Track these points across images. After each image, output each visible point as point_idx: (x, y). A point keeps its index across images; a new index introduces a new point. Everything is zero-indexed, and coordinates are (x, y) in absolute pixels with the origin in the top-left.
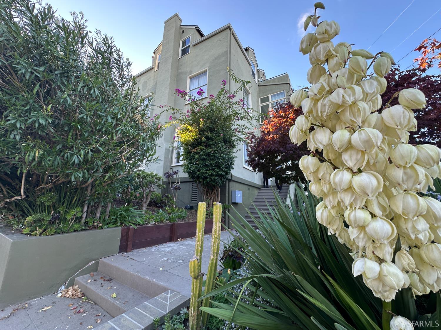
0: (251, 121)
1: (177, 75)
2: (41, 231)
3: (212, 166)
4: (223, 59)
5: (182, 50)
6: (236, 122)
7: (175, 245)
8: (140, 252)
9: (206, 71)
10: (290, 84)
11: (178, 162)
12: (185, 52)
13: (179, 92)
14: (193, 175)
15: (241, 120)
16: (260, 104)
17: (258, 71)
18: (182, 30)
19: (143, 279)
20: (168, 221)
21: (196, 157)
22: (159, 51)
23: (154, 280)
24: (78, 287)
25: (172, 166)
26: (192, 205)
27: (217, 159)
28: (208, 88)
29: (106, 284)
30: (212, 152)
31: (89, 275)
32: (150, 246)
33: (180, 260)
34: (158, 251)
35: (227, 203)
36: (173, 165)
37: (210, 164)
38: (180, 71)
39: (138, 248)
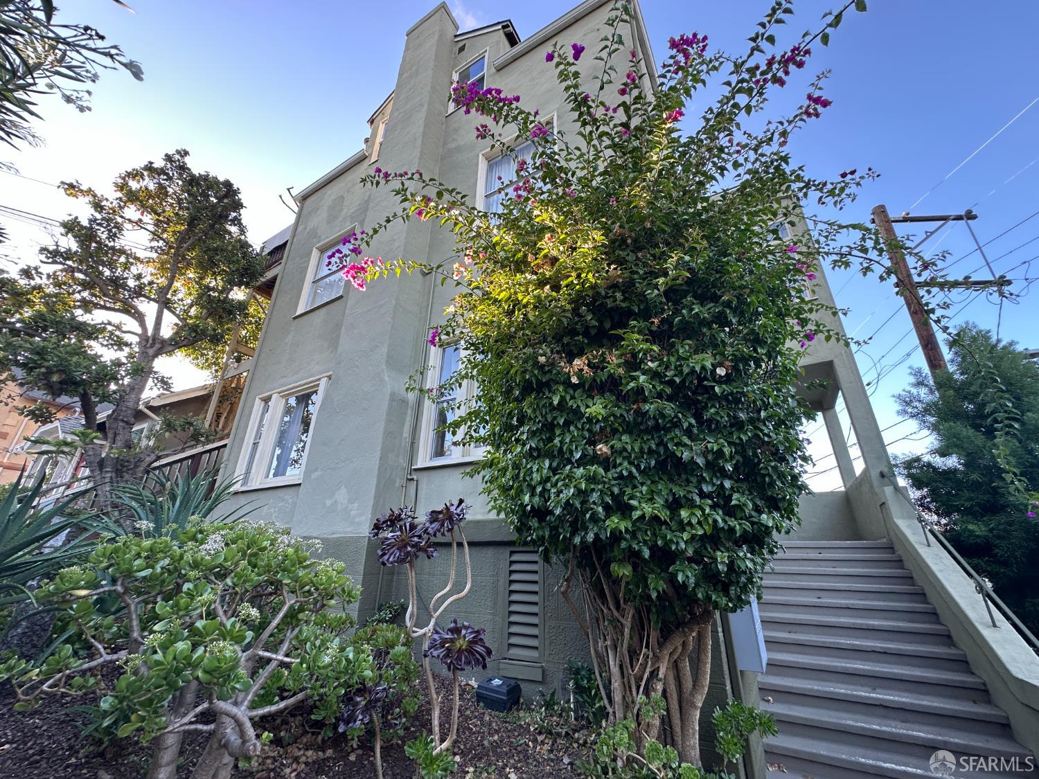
11: (440, 451)
18: (462, 44)
22: (385, 115)
25: (416, 470)
26: (511, 672)
36: (420, 464)
38: (453, 146)
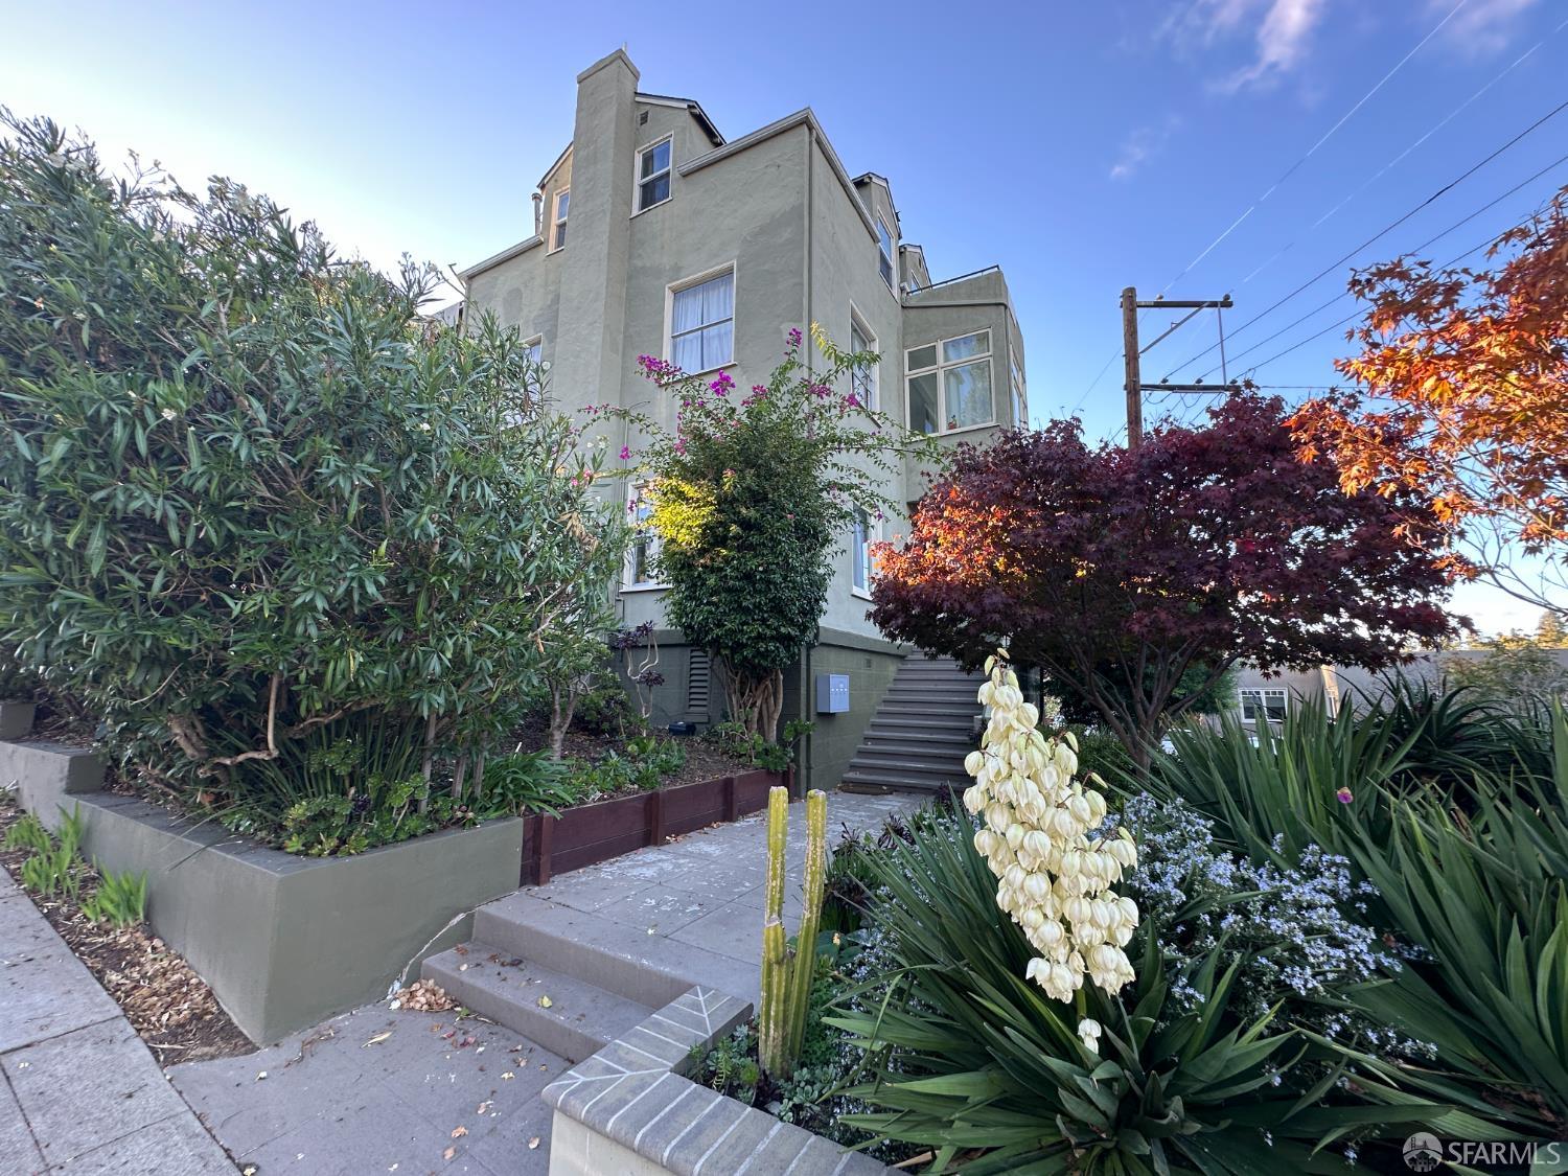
0: (878, 454)
1: (630, 278)
2: (334, 843)
3: (761, 610)
4: (787, 234)
5: (644, 187)
6: (829, 458)
7: (664, 857)
8: (576, 884)
9: (730, 271)
10: (1006, 307)
12: (652, 193)
13: (649, 367)
14: (698, 636)
15: (848, 451)
16: (907, 372)
17: (902, 252)
18: (643, 111)
19: (614, 959)
20: (636, 786)
21: (712, 581)
22: (559, 183)
23: (645, 962)
24: (436, 984)
25: (622, 593)
26: (691, 719)
27: (776, 589)
28: (737, 331)
29: (509, 972)
30: (761, 569)
31: (453, 951)
32: (595, 863)
33: (693, 903)
34: (622, 877)
35: (803, 715)
36: (625, 589)
37: (754, 604)
38: (639, 263)
39: (564, 872)
